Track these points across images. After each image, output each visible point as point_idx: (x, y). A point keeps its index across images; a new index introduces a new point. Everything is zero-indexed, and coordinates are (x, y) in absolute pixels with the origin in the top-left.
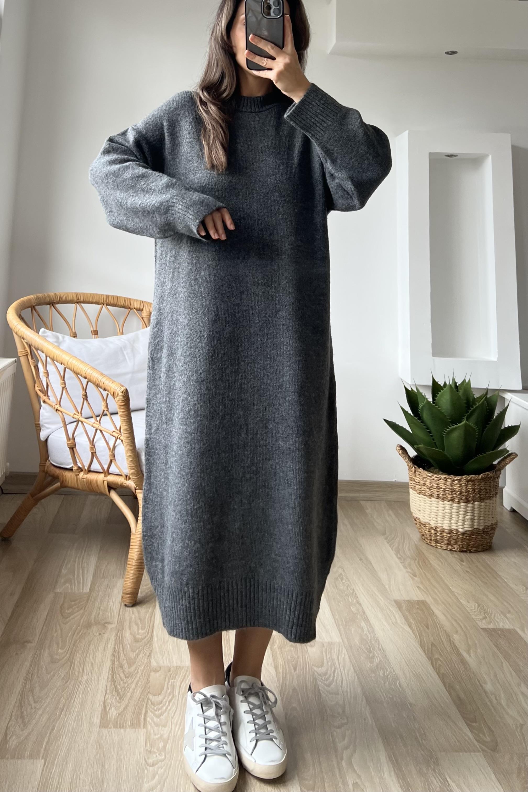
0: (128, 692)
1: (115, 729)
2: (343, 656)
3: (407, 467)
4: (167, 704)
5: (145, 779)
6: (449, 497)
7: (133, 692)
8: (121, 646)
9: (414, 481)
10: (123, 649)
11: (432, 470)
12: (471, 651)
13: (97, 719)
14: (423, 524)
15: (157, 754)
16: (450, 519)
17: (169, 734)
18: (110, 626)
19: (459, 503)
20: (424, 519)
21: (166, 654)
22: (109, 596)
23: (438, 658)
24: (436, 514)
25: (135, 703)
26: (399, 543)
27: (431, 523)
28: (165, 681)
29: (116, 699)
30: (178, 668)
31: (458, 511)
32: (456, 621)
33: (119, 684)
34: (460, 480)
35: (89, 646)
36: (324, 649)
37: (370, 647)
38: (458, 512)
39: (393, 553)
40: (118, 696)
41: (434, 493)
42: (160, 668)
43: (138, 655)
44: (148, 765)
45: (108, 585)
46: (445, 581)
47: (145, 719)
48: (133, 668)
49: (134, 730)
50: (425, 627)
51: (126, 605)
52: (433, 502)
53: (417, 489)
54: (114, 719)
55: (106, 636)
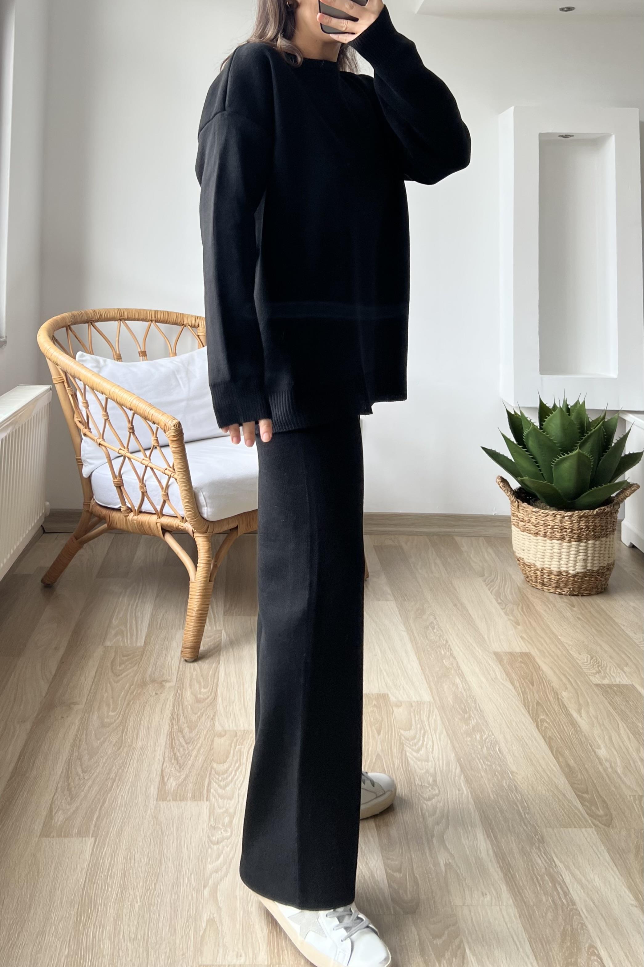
0: (189, 759)
1: (174, 802)
2: (434, 717)
3: (509, 502)
4: (233, 773)
5: (209, 860)
6: (558, 535)
7: (195, 760)
8: (181, 707)
9: (517, 517)
10: (183, 710)
11: (538, 504)
12: (583, 711)
13: (153, 790)
14: (527, 565)
15: (222, 831)
16: (560, 559)
17: (236, 807)
18: (168, 685)
19: (570, 541)
20: (528, 559)
21: (232, 716)
22: (167, 649)
23: (544, 719)
24: (543, 554)
25: (197, 773)
26: (499, 588)
27: (536, 564)
28: (231, 746)
29: (175, 767)
30: (246, 732)
31: (568, 550)
32: (565, 675)
33: (179, 751)
34: (571, 516)
35: (144, 707)
36: (412, 709)
37: (465, 706)
38: (568, 552)
39: (492, 598)
40: (177, 764)
41: (540, 531)
42: (226, 732)
43: (200, 718)
44: (212, 843)
45: (165, 637)
46: (553, 629)
47: (208, 791)
48: (194, 733)
49: (196, 802)
50: (529, 683)
51: (186, 661)
52: (540, 541)
53: (520, 526)
54: (174, 790)
55: (163, 697)
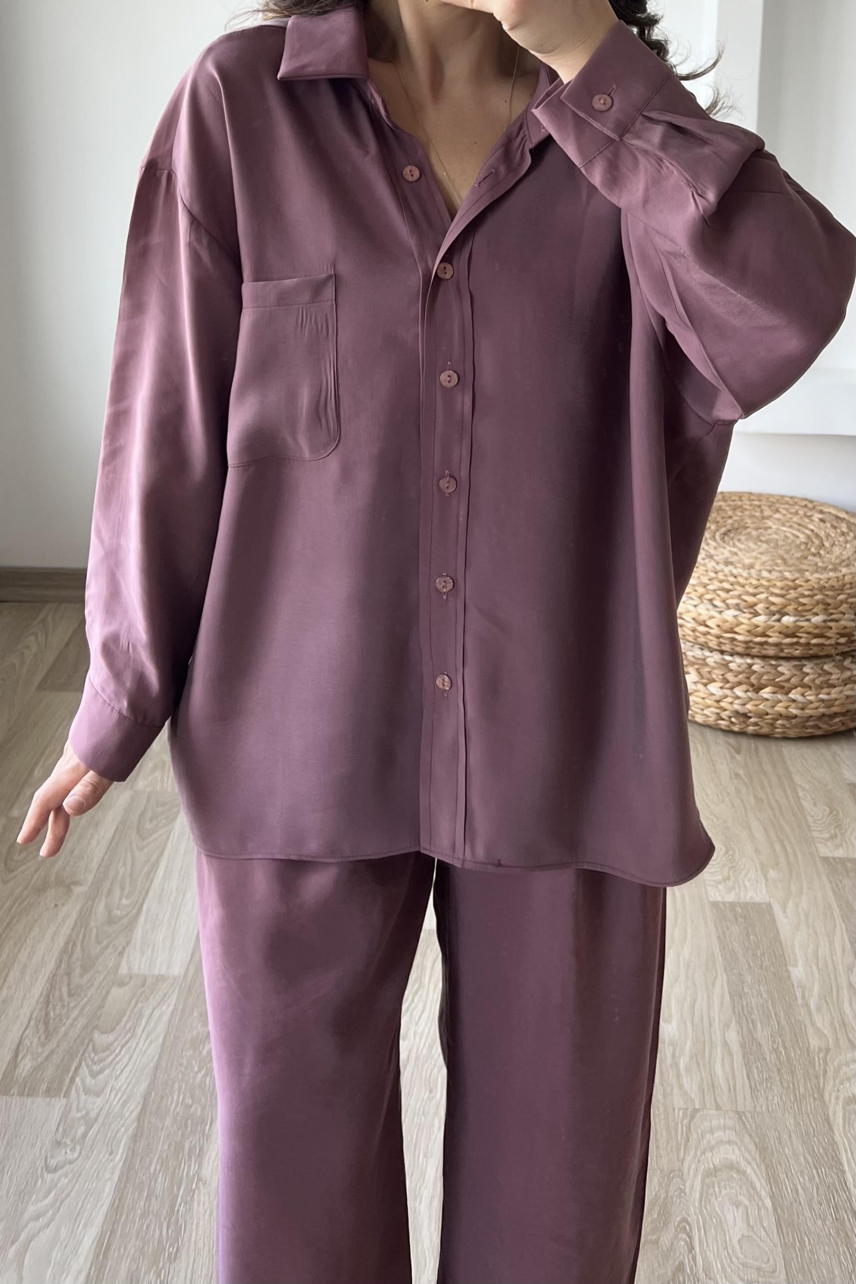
0: (64, 1025)
1: (18, 1098)
4: (117, 1051)
5: (34, 1198)
7: (72, 1025)
8: (83, 929)
15: (68, 1151)
17: (101, 1110)
18: (77, 890)
21: (149, 952)
22: (97, 826)
25: (68, 1047)
28: (130, 1004)
29: (39, 1038)
30: (160, 979)
33: (54, 1010)
35: (31, 929)
40: (44, 1032)
42: (131, 978)
43: (104, 950)
44: (46, 1170)
47: (72, 1080)
48: (86, 977)
49: (48, 1099)
54: (24, 1078)
55: (65, 909)
